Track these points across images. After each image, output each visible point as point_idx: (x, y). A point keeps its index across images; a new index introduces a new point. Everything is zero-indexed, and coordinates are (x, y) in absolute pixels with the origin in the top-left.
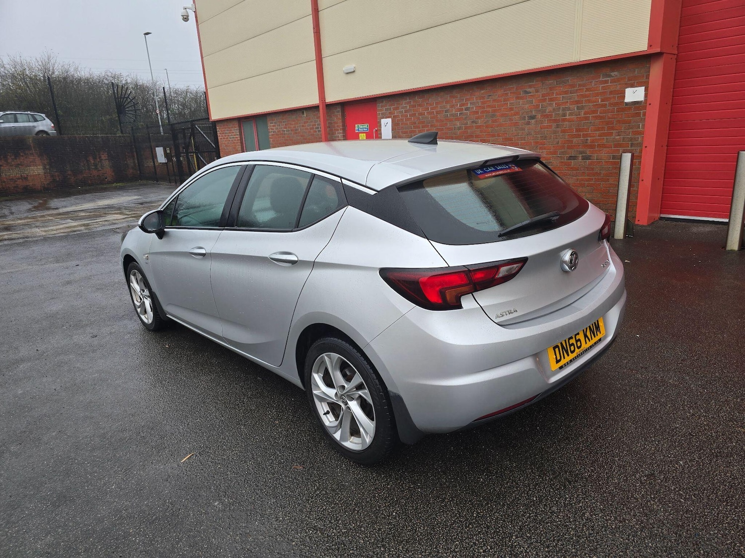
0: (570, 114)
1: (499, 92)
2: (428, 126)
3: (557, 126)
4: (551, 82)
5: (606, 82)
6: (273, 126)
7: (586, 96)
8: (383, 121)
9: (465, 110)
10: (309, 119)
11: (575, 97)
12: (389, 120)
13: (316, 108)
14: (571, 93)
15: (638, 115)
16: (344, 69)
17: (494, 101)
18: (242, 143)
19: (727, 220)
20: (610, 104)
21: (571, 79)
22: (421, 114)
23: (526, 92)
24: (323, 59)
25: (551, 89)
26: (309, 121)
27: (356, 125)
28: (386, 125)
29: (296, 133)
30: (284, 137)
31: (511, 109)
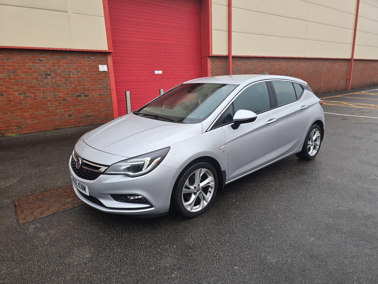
0: (72, 75)
1: (17, 58)
3: (66, 80)
4: (57, 56)
5: (89, 61)
7: (80, 66)
14: (71, 64)
20: (93, 71)
21: (69, 57)
23: (40, 60)
25: (58, 60)
31: (31, 69)
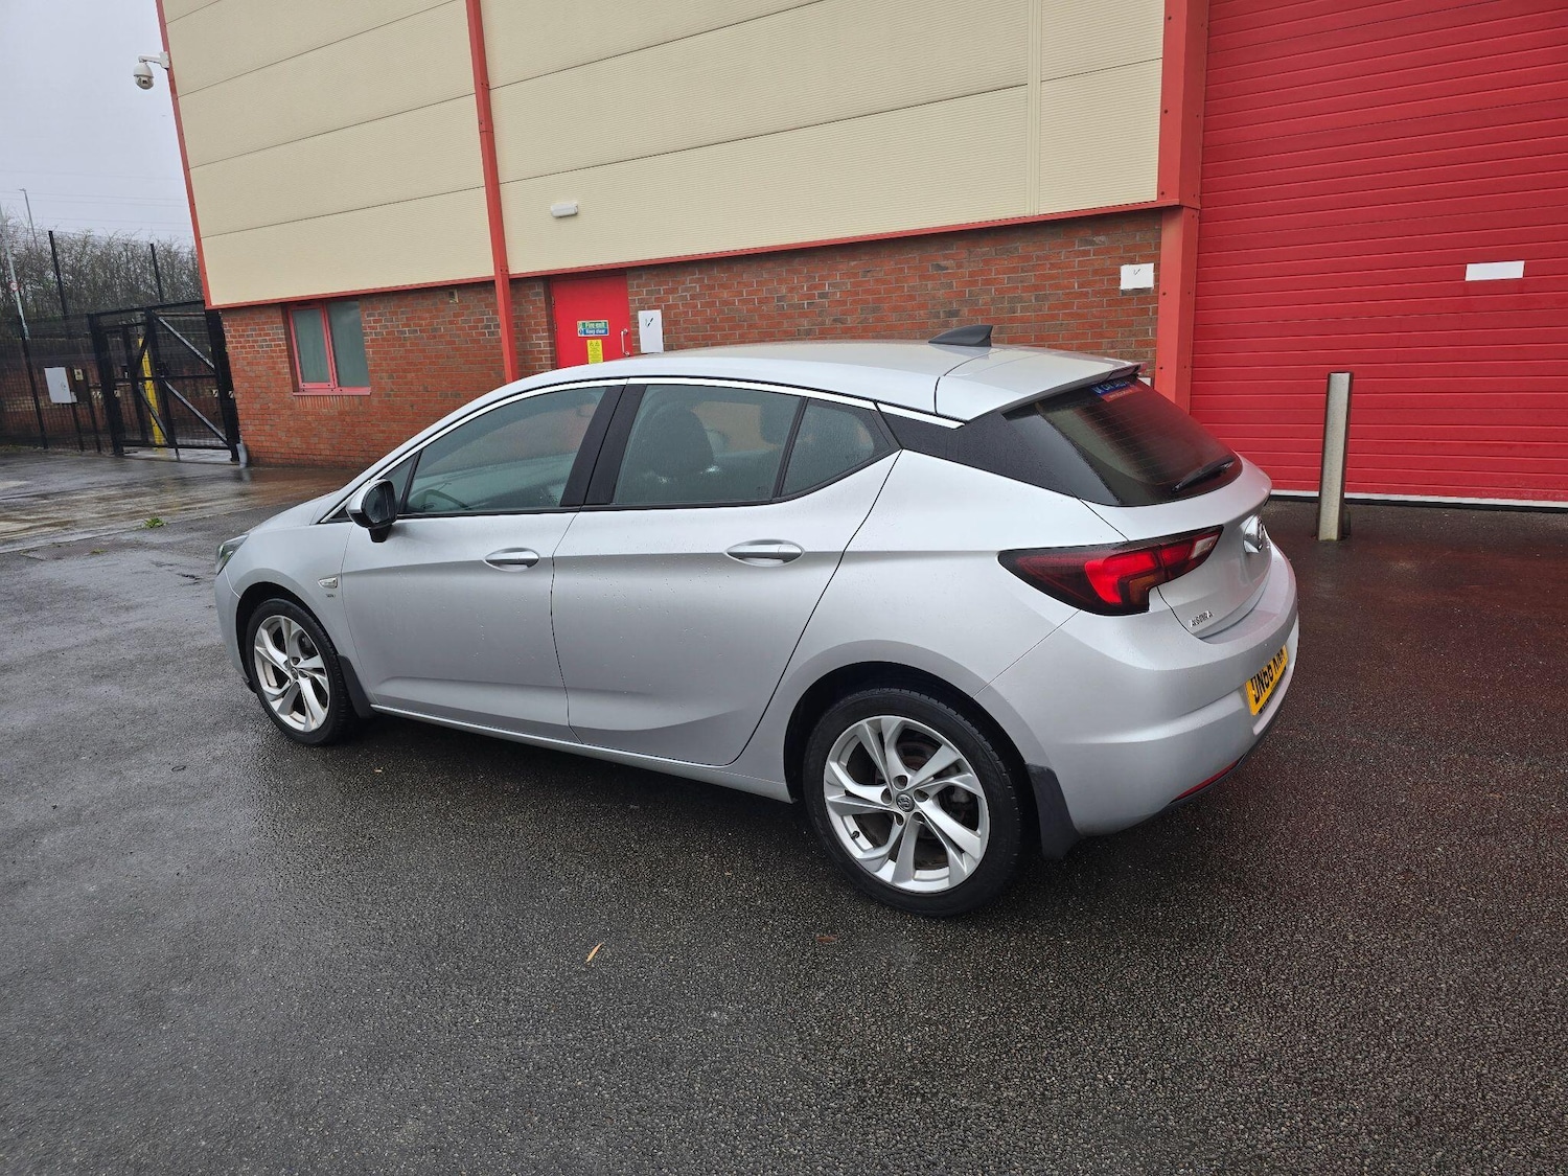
0: (1024, 309)
1: (886, 266)
2: (742, 327)
4: (985, 249)
5: (1086, 253)
6: (375, 321)
7: (1052, 277)
8: (643, 316)
9: (820, 297)
10: (468, 308)
11: (1031, 278)
12: (657, 314)
13: (485, 285)
14: (1023, 271)
15: (1146, 311)
16: (552, 208)
17: (877, 281)
18: (291, 357)
19: (1316, 494)
20: (1095, 293)
21: (1021, 246)
22: (725, 303)
23: (939, 267)
24: (501, 187)
25: (986, 262)
26: (465, 312)
27: (580, 323)
28: (650, 325)
29: (435, 337)
30: (403, 346)
31: (911, 298)
